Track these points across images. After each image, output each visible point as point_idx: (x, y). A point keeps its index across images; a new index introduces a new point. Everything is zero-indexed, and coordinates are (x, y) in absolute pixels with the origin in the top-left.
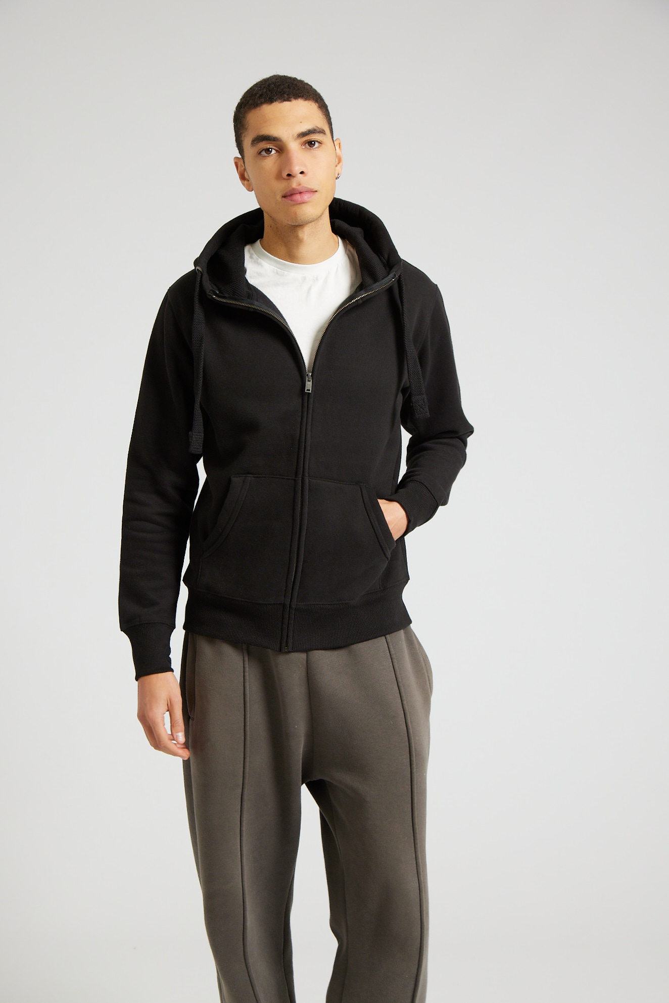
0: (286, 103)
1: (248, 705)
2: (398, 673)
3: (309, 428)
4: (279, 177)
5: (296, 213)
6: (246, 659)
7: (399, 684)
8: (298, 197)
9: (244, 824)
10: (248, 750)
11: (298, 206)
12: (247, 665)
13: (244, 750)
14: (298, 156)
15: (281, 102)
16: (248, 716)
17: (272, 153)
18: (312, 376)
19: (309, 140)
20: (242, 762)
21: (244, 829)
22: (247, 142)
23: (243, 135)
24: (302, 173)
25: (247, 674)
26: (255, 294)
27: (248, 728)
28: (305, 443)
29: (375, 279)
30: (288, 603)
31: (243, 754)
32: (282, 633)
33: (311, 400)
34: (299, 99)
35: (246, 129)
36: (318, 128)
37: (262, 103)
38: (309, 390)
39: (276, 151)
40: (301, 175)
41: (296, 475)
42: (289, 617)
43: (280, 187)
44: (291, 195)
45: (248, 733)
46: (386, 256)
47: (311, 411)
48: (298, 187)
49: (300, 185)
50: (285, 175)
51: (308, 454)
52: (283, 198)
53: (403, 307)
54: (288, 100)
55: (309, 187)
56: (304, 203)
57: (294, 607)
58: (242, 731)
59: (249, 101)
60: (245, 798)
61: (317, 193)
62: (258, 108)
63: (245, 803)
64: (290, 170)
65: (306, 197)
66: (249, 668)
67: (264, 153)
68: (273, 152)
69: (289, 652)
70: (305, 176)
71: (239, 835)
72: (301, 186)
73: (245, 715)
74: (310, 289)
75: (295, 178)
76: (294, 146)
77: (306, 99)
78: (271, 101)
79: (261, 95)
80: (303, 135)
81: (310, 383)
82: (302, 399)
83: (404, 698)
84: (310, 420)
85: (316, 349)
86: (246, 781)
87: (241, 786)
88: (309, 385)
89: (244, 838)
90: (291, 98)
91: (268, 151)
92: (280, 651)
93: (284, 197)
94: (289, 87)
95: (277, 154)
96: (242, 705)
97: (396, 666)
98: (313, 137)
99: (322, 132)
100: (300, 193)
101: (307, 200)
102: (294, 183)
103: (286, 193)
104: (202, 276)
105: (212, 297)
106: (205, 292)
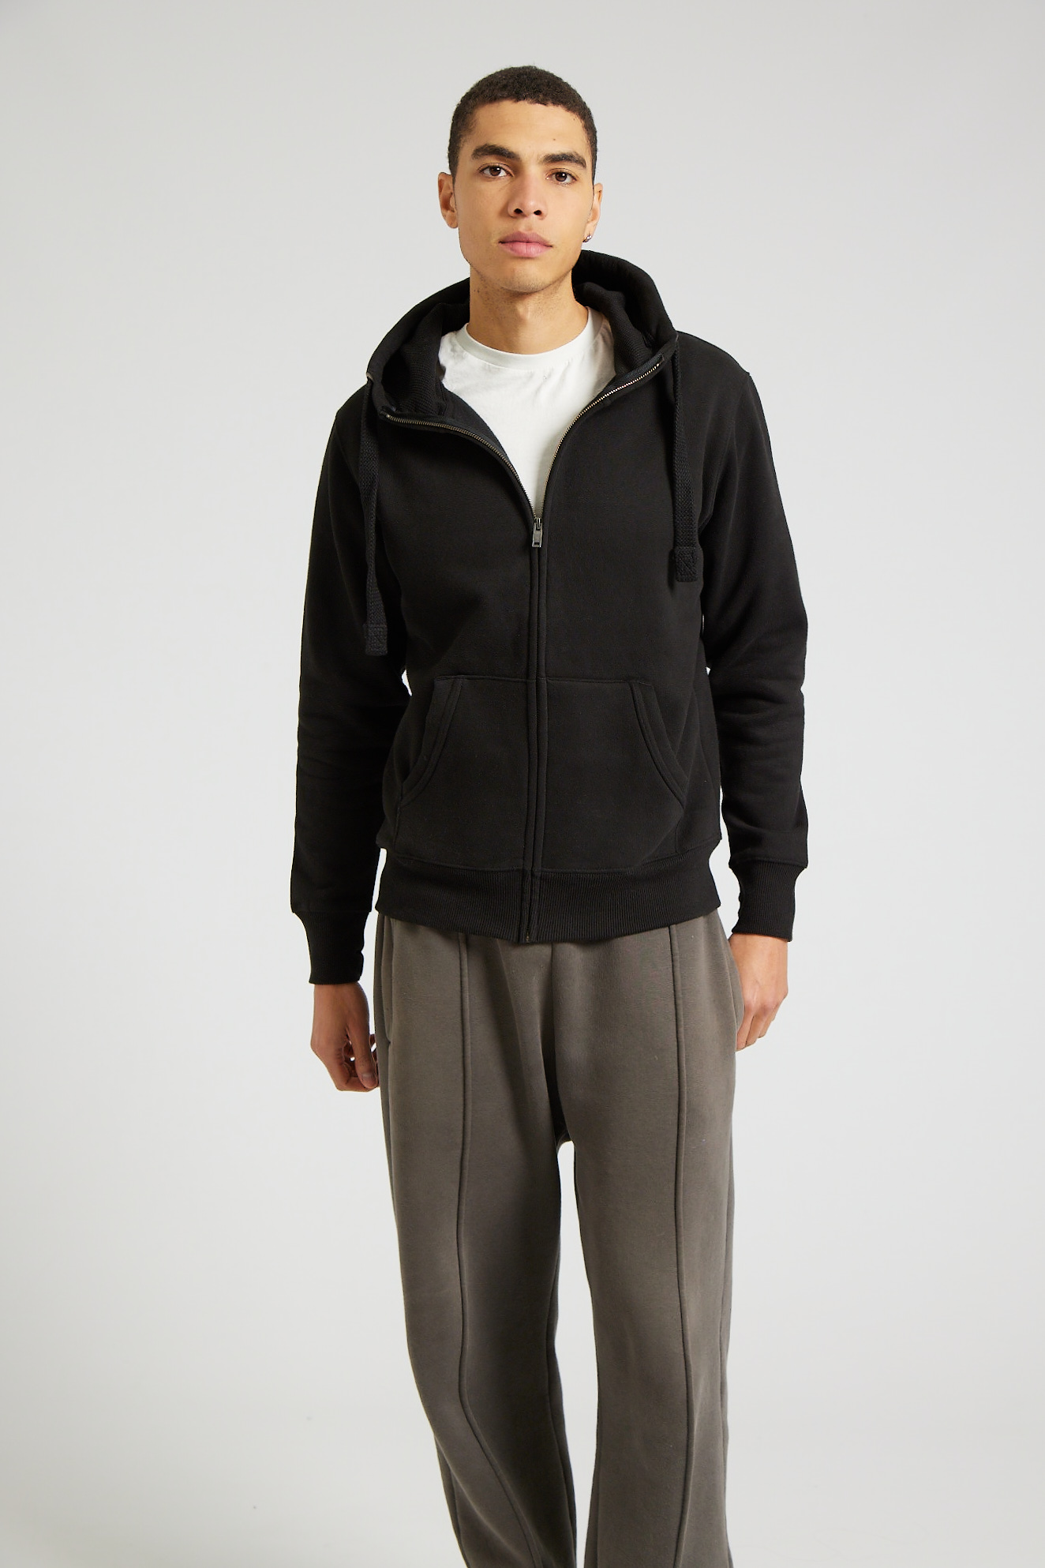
0: (539, 108)
1: (468, 1025)
3: (543, 601)
4: (505, 212)
5: (513, 270)
6: (465, 955)
8: (523, 248)
10: (469, 1093)
11: (519, 261)
12: (465, 966)
14: (538, 187)
15: (531, 103)
17: (500, 175)
18: (542, 520)
19: (559, 169)
22: (468, 151)
23: (463, 140)
24: (538, 213)
25: (466, 979)
26: (452, 405)
27: (469, 1061)
28: (538, 626)
29: (631, 366)
30: (528, 868)
31: (462, 1098)
32: (521, 913)
33: (544, 559)
34: (560, 107)
36: (577, 154)
37: (503, 98)
38: (538, 544)
39: (508, 173)
40: (534, 216)
41: (528, 675)
42: (531, 890)
43: (500, 227)
44: (515, 242)
45: (469, 1068)
47: (544, 576)
48: (526, 232)
49: (530, 229)
50: (511, 211)
51: (543, 642)
52: (500, 245)
54: (544, 103)
55: (544, 236)
56: (526, 258)
57: (538, 874)
58: (460, 1065)
61: (551, 248)
62: (496, 104)
63: (466, 1172)
64: (522, 205)
65: (533, 250)
66: (468, 970)
67: (487, 172)
68: (503, 173)
69: (532, 944)
70: (542, 219)
72: (531, 232)
73: (464, 1041)
74: (537, 392)
75: (525, 219)
76: (535, 172)
77: (569, 109)
78: (517, 97)
79: (505, 86)
80: (553, 159)
81: (540, 533)
82: (530, 559)
83: (681, 1023)
84: (544, 590)
85: (545, 480)
86: (469, 1139)
87: (461, 1146)
88: (538, 536)
90: (547, 100)
91: (495, 170)
92: (519, 942)
93: (502, 242)
94: (548, 85)
95: (508, 177)
96: (459, 1026)
97: (678, 974)
98: (567, 167)
99: (582, 163)
100: (528, 242)
101: (536, 255)
102: (522, 226)
103: (508, 237)
104: (372, 386)
105: (385, 416)
106: (376, 411)
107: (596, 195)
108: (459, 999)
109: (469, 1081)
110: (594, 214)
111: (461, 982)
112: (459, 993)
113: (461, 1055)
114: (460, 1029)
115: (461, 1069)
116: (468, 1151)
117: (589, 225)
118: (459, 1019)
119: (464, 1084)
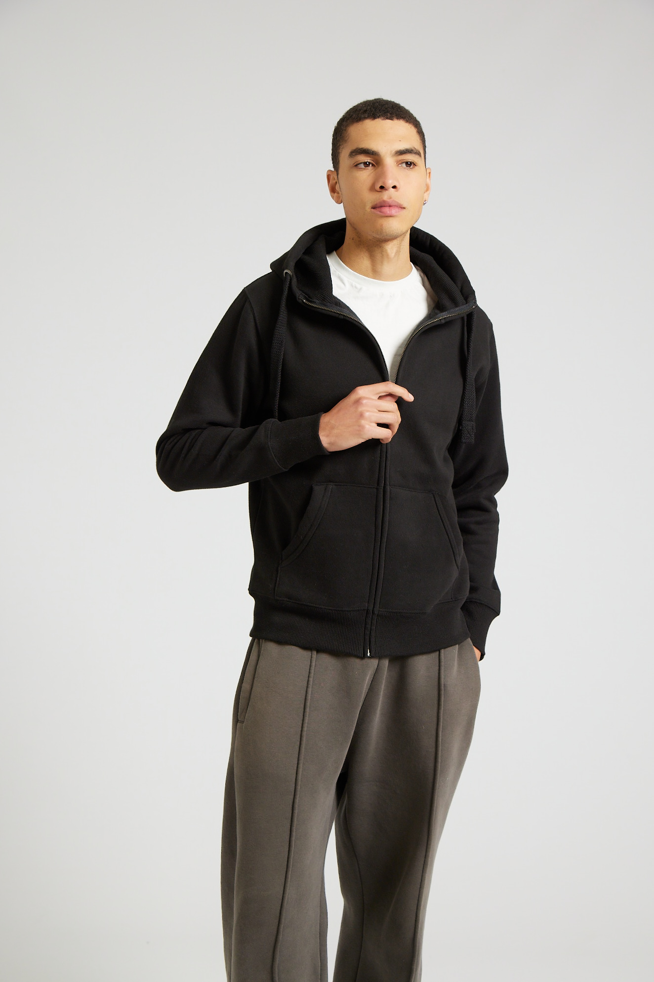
1: (308, 710)
4: (372, 189)
5: (382, 225)
6: (314, 664)
8: (387, 210)
11: (385, 218)
14: (393, 173)
16: (306, 721)
19: (406, 159)
22: (344, 154)
23: (341, 147)
24: (394, 187)
26: (340, 303)
27: (304, 734)
28: (386, 453)
29: (456, 304)
30: (371, 608)
32: (364, 638)
34: (401, 120)
35: (346, 141)
36: (415, 149)
39: (373, 165)
40: (392, 189)
41: (378, 484)
42: (371, 623)
43: (370, 198)
44: (381, 207)
45: (304, 739)
48: (388, 201)
49: (391, 198)
50: (377, 187)
52: (372, 210)
54: (391, 119)
55: (399, 202)
56: (391, 216)
57: (377, 612)
58: (299, 736)
59: (352, 115)
61: (405, 210)
62: (361, 123)
64: (384, 183)
65: (394, 211)
66: (314, 674)
67: (361, 166)
70: (397, 191)
72: (391, 200)
73: (303, 721)
75: (387, 191)
76: (389, 161)
77: (407, 122)
80: (400, 153)
90: (394, 117)
91: (366, 164)
93: (374, 208)
95: (373, 167)
96: (301, 710)
98: (410, 158)
99: (418, 154)
100: (390, 206)
101: (395, 214)
102: (386, 196)
103: (376, 204)
104: (291, 280)
105: (302, 301)
106: (295, 297)
107: (428, 175)
108: (304, 692)
110: (428, 188)
112: (306, 689)
113: (300, 730)
114: (302, 712)
115: (299, 739)
117: (425, 194)
118: (303, 706)
119: (300, 750)
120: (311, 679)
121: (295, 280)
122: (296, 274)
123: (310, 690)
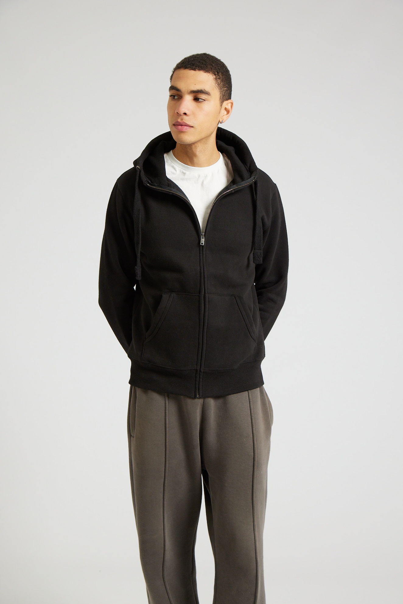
1: (167, 429)
2: (252, 411)
6: (167, 402)
7: (252, 417)
8: (180, 128)
9: (165, 500)
10: (167, 456)
12: (167, 406)
13: (165, 456)
16: (167, 436)
18: (204, 235)
20: (164, 464)
21: (165, 503)
24: (185, 114)
26: (171, 184)
27: (167, 444)
28: (204, 274)
29: (243, 179)
30: (199, 369)
31: (164, 458)
32: (195, 386)
33: (204, 249)
36: (205, 90)
38: (203, 244)
41: (200, 293)
42: (200, 377)
44: (177, 125)
45: (168, 446)
46: (249, 165)
47: (204, 256)
51: (206, 280)
53: (256, 196)
55: (188, 123)
57: (202, 371)
58: (164, 445)
60: (166, 484)
61: (193, 128)
63: (166, 488)
65: (184, 129)
70: (187, 116)
71: (162, 506)
72: (182, 121)
73: (166, 436)
74: (203, 183)
75: (180, 116)
80: (194, 92)
81: (204, 240)
82: (199, 249)
83: (254, 426)
85: (207, 219)
86: (167, 475)
87: (164, 478)
88: (203, 241)
89: (165, 508)
96: (164, 430)
97: (252, 407)
100: (182, 125)
101: (185, 131)
102: (180, 119)
104: (140, 172)
105: (147, 185)
106: (142, 182)
108: (164, 419)
109: (168, 452)
111: (165, 413)
112: (164, 417)
113: (164, 441)
114: (164, 431)
115: (164, 447)
116: (166, 480)
118: (164, 428)
119: (165, 453)
120: (167, 411)
121: (142, 172)
122: (143, 169)
123: (167, 418)
